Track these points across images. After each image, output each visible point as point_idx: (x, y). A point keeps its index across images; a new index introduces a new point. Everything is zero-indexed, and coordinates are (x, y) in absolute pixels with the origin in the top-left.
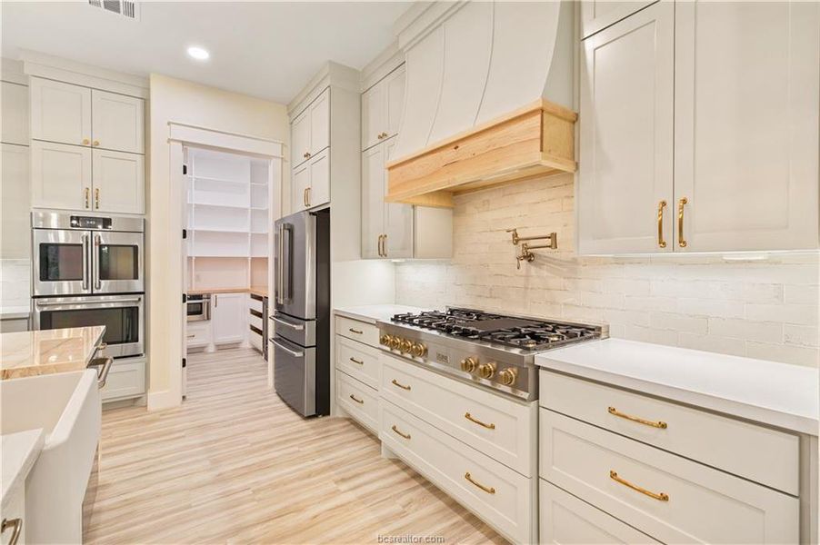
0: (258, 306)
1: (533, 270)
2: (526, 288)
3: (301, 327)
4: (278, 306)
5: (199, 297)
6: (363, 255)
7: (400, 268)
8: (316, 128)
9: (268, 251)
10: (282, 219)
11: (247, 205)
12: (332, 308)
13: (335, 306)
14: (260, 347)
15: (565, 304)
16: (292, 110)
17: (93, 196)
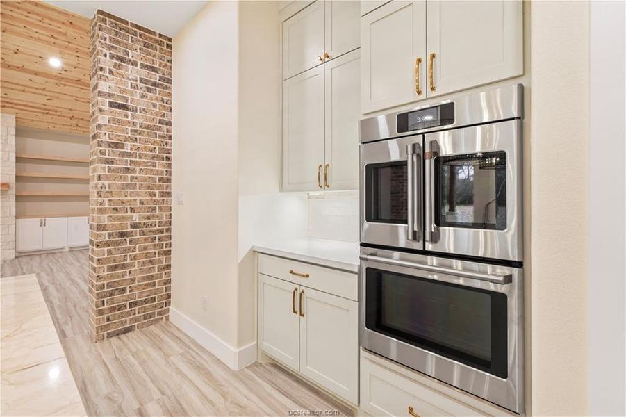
17: (426, 72)
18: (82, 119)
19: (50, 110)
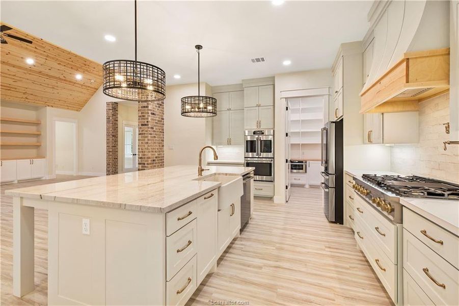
3: (328, 177)
5: (302, 162)
6: (364, 142)
12: (344, 170)
13: (346, 168)
16: (333, 70)
17: (259, 123)
18: (32, 94)
19: (11, 88)
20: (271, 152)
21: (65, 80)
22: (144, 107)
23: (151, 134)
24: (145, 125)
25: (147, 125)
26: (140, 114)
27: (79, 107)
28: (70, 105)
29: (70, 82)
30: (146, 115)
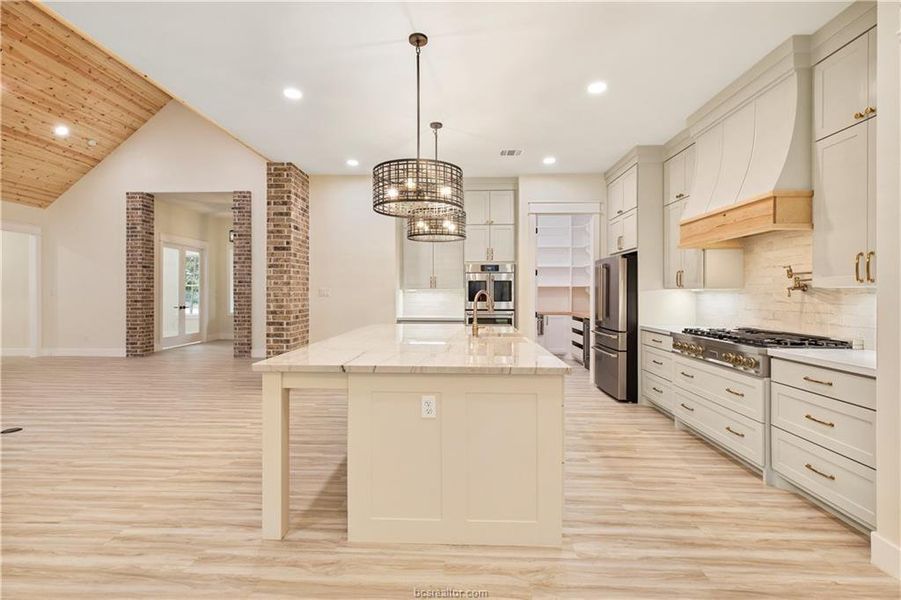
0: (580, 326)
1: (807, 297)
2: (801, 312)
3: (615, 337)
4: (598, 323)
6: (665, 285)
7: (701, 297)
8: (626, 192)
9: (590, 282)
10: (600, 261)
11: (569, 245)
12: (640, 324)
13: (642, 323)
14: (581, 358)
15: (831, 324)
16: (608, 177)
17: (490, 253)
20: (510, 300)
21: (26, 136)
22: (281, 214)
23: (294, 267)
24: (284, 249)
25: (288, 249)
26: (272, 228)
27: (47, 198)
28: (25, 193)
29: (38, 140)
30: (286, 230)
